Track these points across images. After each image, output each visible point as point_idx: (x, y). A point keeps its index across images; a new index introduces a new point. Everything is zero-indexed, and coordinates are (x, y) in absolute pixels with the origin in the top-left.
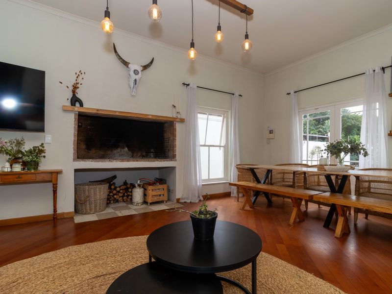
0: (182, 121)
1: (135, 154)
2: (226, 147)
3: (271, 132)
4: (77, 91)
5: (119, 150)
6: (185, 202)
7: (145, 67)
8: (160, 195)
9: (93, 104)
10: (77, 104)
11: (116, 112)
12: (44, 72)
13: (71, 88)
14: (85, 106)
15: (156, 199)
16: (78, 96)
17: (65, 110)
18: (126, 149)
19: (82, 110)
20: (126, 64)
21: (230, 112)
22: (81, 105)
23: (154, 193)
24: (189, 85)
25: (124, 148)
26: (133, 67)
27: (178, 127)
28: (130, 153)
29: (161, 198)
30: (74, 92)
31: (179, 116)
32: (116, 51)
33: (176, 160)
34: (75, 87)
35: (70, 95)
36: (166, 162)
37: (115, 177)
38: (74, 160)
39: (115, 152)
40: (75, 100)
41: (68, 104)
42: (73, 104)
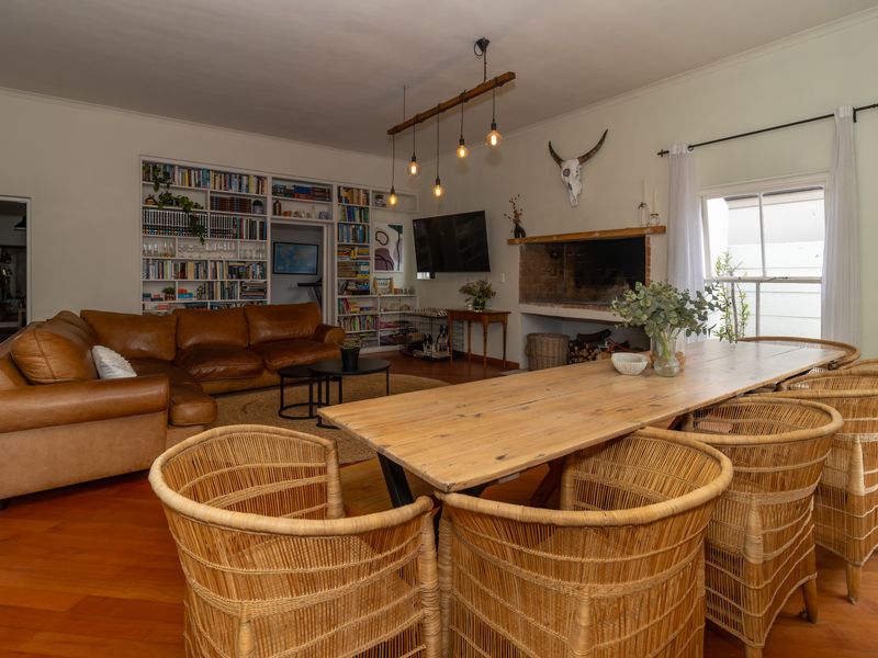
0: (661, 230)
4: (521, 218)
5: (616, 288)
7: (584, 159)
9: (534, 231)
10: (520, 235)
11: (552, 236)
12: (482, 213)
13: (514, 218)
14: (527, 236)
16: (520, 225)
17: (511, 242)
19: (525, 241)
20: (559, 160)
22: (524, 236)
25: (623, 285)
27: (655, 245)
31: (654, 222)
34: (517, 215)
35: (513, 227)
37: (607, 333)
38: (520, 302)
39: (610, 291)
40: (519, 231)
41: (512, 236)
42: (517, 236)
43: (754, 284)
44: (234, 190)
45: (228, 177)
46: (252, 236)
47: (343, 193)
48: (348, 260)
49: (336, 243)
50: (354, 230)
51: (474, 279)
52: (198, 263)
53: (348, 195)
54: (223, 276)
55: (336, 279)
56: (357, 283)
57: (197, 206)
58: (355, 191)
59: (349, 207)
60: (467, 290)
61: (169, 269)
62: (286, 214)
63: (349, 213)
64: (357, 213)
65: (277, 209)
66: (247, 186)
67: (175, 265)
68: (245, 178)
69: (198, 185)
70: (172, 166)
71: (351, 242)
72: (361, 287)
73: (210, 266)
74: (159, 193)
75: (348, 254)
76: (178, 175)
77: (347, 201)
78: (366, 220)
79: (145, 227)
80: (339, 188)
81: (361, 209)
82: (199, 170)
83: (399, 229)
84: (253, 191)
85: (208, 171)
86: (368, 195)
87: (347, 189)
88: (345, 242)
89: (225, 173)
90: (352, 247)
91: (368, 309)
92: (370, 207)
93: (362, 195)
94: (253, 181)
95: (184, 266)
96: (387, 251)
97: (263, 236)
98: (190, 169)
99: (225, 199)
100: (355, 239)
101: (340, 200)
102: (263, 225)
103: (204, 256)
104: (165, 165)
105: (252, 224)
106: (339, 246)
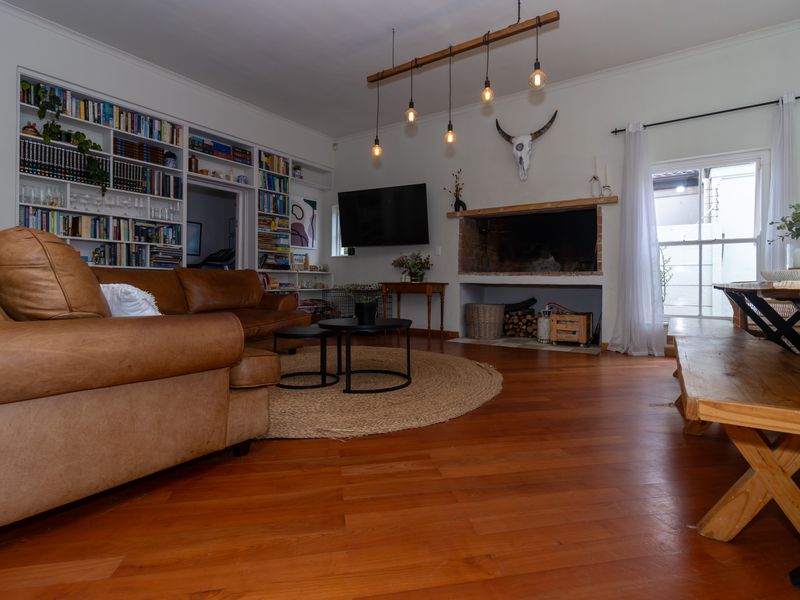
0: (612, 201)
1: (566, 266)
4: (461, 193)
5: (540, 261)
6: (617, 352)
7: (537, 135)
8: (574, 333)
9: (476, 204)
10: (461, 208)
11: (499, 208)
12: (424, 185)
14: (469, 209)
15: (565, 337)
16: (461, 199)
17: (450, 216)
18: (552, 259)
19: (466, 214)
22: (465, 209)
23: (563, 327)
24: (624, 130)
25: (548, 258)
26: (516, 142)
28: (558, 264)
29: (574, 338)
30: (457, 195)
31: (606, 193)
32: (499, 128)
33: (601, 274)
34: (458, 189)
35: (453, 200)
36: (580, 277)
37: (533, 301)
38: (460, 273)
39: (535, 263)
40: (459, 204)
41: (453, 210)
42: (457, 209)
43: (697, 246)
44: (143, 135)
45: (136, 118)
46: (166, 193)
47: (264, 159)
48: (268, 231)
49: (257, 212)
50: (275, 200)
51: (407, 252)
52: (97, 218)
53: (268, 160)
54: (127, 238)
55: (257, 250)
56: (277, 256)
57: (96, 147)
58: (275, 158)
59: (269, 174)
60: (399, 264)
61: (56, 224)
62: (202, 172)
63: (269, 180)
64: (277, 181)
65: (193, 165)
66: (160, 133)
67: (65, 219)
68: (157, 122)
69: (98, 120)
70: (64, 91)
71: (272, 213)
72: (281, 261)
73: (113, 223)
74: (45, 121)
75: (269, 224)
76: (70, 104)
77: (268, 168)
78: (285, 190)
79: (23, 164)
80: (260, 152)
81: (280, 178)
82: (99, 102)
83: (313, 204)
84: (166, 139)
85: (111, 106)
86: (287, 164)
87: (267, 155)
88: (266, 213)
89: (133, 113)
90: (274, 218)
91: (287, 285)
92: (290, 176)
93: (282, 164)
94: (167, 128)
95: (76, 221)
96: (302, 226)
97: (178, 194)
98: (86, 100)
99: (132, 144)
100: (275, 210)
101: (261, 166)
102: (178, 181)
103: (103, 211)
104: (53, 88)
105: (166, 179)
106: (260, 215)
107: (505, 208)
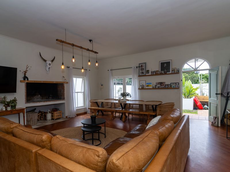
0: (67, 83)
2: (84, 93)
3: (102, 85)
5: (36, 96)
6: (70, 117)
7: (52, 61)
8: (59, 116)
9: (33, 78)
10: (26, 79)
11: (41, 81)
13: (24, 73)
14: (29, 80)
15: (57, 117)
16: (26, 76)
18: (39, 96)
19: (28, 82)
21: (85, 77)
22: (28, 79)
23: (57, 115)
24: (69, 67)
25: (38, 95)
26: (48, 62)
27: (65, 85)
28: (41, 97)
29: (59, 117)
30: (25, 74)
31: (66, 81)
32: (41, 56)
34: (25, 72)
35: (23, 76)
36: (61, 101)
37: (35, 109)
38: (25, 103)
39: (35, 97)
40: (25, 78)
41: (22, 79)
42: (24, 79)
107: (43, 81)
